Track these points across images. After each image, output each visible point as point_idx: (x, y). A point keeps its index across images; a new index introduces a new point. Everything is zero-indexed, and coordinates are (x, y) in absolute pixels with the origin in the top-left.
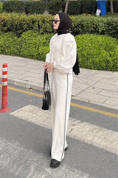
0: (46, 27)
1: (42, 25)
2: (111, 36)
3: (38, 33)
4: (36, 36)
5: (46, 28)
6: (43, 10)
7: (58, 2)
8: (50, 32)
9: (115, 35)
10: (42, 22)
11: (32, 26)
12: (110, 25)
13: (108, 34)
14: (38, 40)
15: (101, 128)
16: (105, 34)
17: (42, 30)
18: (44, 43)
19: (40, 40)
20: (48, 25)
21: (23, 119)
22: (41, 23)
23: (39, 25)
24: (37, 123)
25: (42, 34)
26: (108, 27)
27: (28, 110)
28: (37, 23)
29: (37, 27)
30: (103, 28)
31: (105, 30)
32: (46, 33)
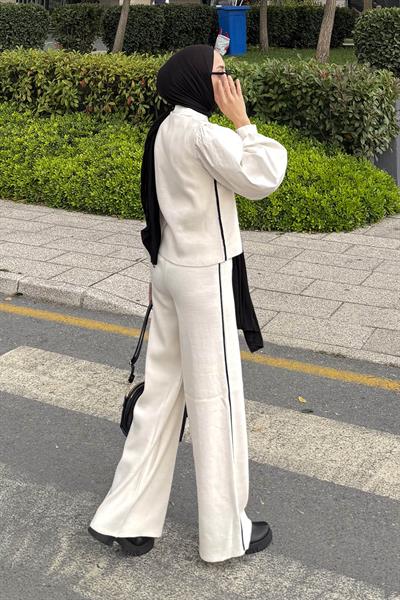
0: (60, 93)
1: (45, 87)
2: (272, 120)
3: (28, 112)
4: (22, 124)
5: (57, 95)
6: (41, 35)
7: (91, 11)
8: (73, 109)
9: (287, 118)
10: (47, 74)
11: (11, 90)
12: (272, 87)
13: (265, 113)
14: (32, 136)
15: (263, 406)
16: (256, 113)
17: (43, 103)
18: (53, 146)
19: (37, 137)
20: (65, 85)
21: (9, 391)
22: (41, 80)
23: (33, 84)
24: (58, 401)
25: (45, 114)
26: (264, 92)
27: (21, 363)
28: (26, 80)
29: (29, 94)
30: (248, 97)
31: (255, 100)
32: (59, 112)
